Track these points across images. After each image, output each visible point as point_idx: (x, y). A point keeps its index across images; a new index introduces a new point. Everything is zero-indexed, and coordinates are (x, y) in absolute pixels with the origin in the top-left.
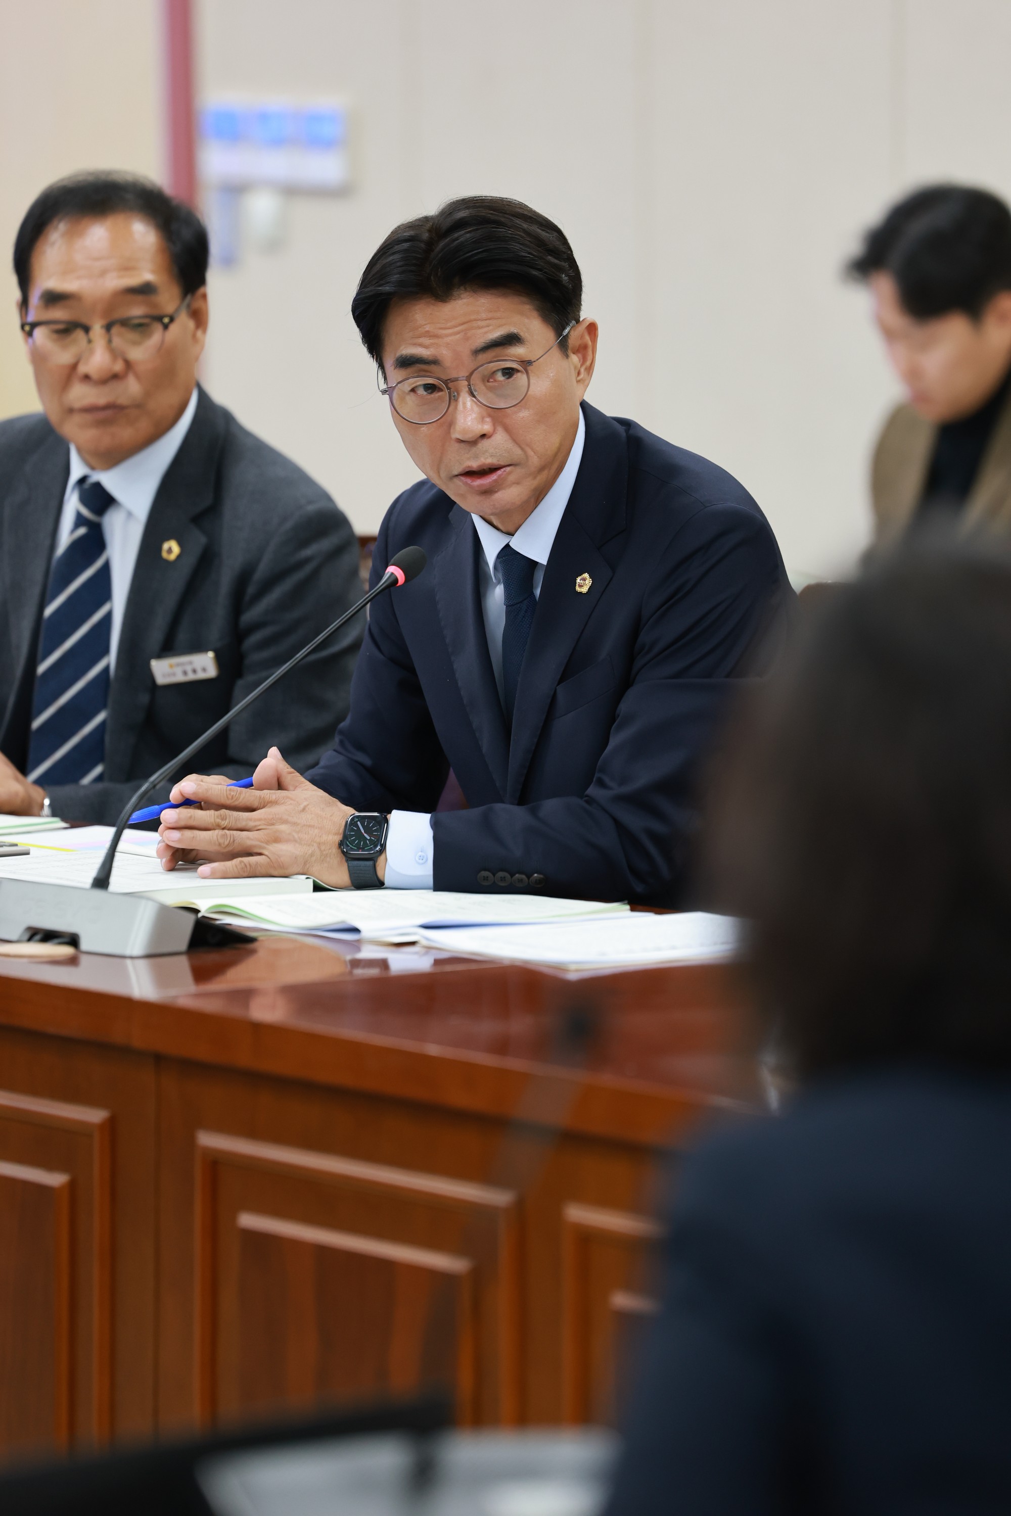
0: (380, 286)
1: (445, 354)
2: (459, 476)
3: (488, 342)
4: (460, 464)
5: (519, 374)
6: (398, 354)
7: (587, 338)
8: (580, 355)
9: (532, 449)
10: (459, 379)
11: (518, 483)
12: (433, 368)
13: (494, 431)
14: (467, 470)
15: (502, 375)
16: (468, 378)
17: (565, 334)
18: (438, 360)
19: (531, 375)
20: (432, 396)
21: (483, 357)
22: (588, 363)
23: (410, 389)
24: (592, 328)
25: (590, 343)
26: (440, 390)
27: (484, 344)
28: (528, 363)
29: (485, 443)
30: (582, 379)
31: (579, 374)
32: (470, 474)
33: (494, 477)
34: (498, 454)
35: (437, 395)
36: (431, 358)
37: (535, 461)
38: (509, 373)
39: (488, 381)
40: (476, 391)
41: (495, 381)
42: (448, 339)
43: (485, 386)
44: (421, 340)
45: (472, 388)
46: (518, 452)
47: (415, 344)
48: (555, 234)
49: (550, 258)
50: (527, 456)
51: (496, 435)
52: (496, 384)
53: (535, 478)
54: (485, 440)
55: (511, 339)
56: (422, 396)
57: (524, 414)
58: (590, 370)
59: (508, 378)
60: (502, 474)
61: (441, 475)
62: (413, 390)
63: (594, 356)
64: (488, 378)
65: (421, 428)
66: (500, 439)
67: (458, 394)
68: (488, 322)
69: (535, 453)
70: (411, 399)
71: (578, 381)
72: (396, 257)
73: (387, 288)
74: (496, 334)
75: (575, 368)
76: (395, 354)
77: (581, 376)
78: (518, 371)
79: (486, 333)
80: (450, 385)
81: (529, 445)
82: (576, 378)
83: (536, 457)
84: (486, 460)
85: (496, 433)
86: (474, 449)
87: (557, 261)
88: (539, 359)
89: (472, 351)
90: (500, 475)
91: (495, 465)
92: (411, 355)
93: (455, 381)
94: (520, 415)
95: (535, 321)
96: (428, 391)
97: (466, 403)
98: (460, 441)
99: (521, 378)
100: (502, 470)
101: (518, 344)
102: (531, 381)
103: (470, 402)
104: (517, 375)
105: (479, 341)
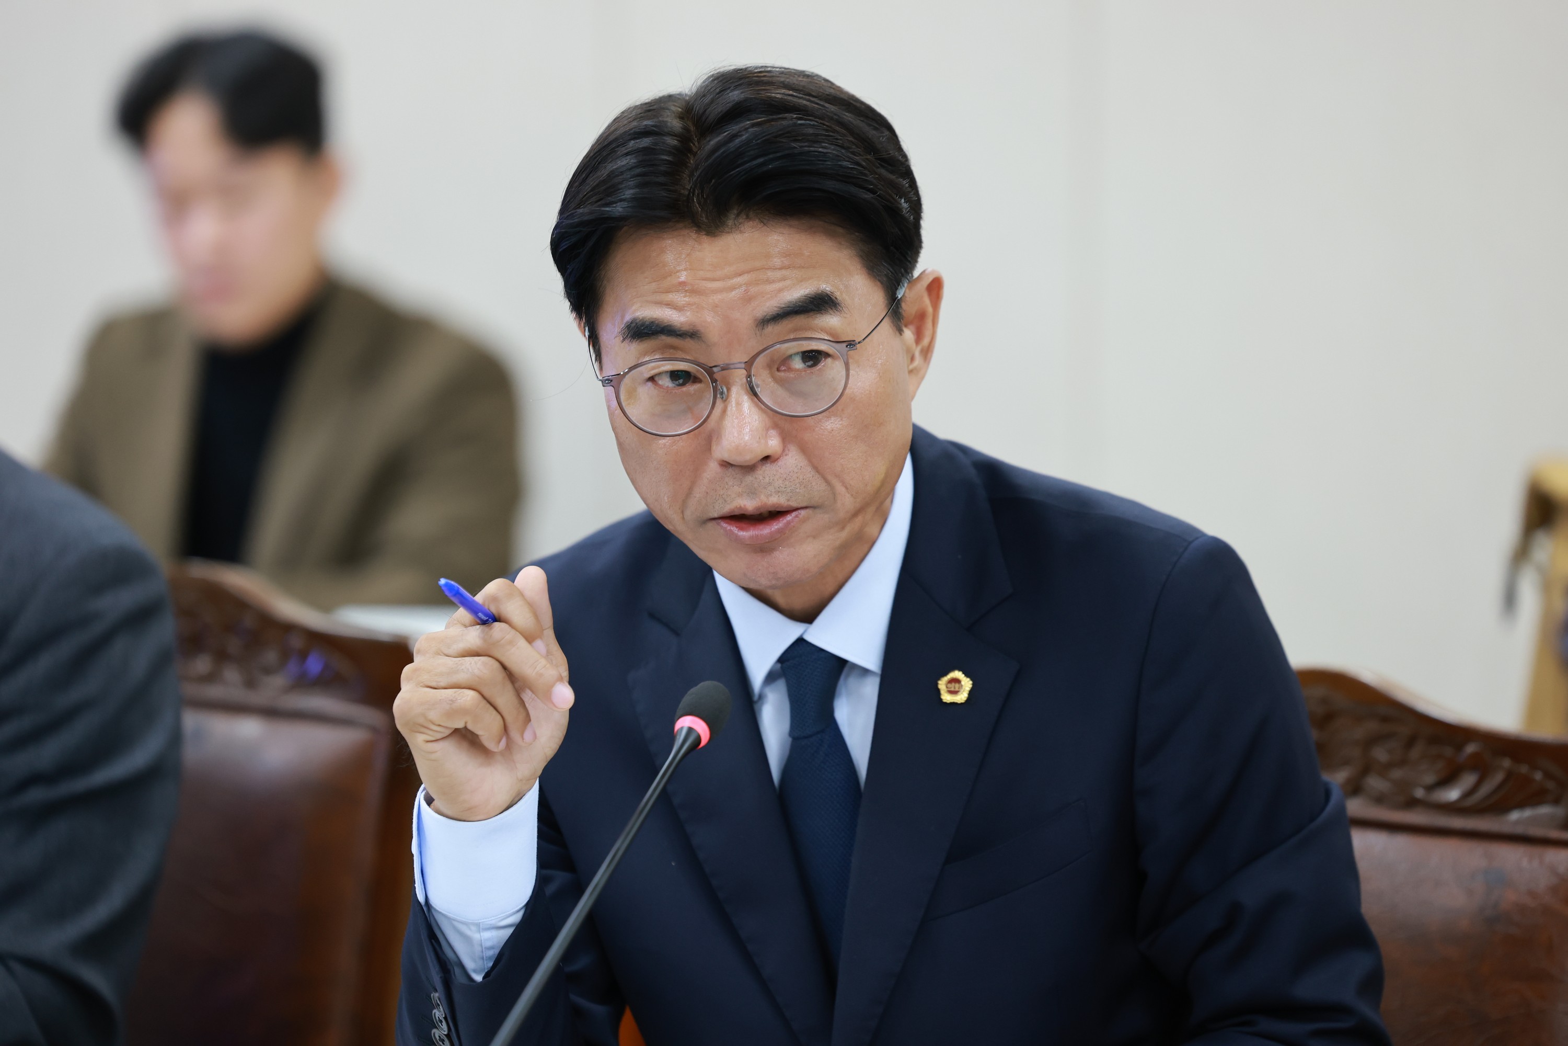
0: (607, 205)
1: (710, 322)
2: (720, 521)
3: (784, 306)
4: (725, 501)
5: (829, 360)
6: (628, 318)
7: (927, 301)
8: (912, 327)
9: (843, 484)
10: (732, 366)
11: (814, 537)
12: (688, 343)
13: (784, 450)
14: (732, 514)
15: (801, 361)
16: (749, 364)
17: (899, 297)
18: (698, 331)
19: (852, 362)
20: (684, 389)
21: (774, 330)
22: (926, 341)
23: (648, 375)
24: (935, 287)
25: (930, 310)
26: (696, 380)
27: (776, 309)
28: (848, 344)
29: (767, 471)
30: (915, 368)
31: (912, 359)
32: (740, 518)
33: (776, 526)
34: (789, 490)
35: (691, 388)
36: (684, 327)
37: (846, 502)
38: (813, 357)
39: (778, 370)
40: (758, 386)
41: (790, 369)
42: (717, 298)
43: (773, 377)
44: (671, 297)
45: (753, 380)
46: (818, 486)
47: (660, 303)
48: (887, 133)
49: (883, 172)
50: (834, 494)
51: (785, 457)
52: (792, 375)
53: (843, 528)
54: (768, 465)
55: (821, 303)
56: (665, 390)
57: (832, 425)
58: (927, 352)
59: (810, 367)
60: (792, 521)
61: (687, 517)
62: (652, 379)
63: (934, 330)
64: (780, 364)
66: (793, 461)
67: (729, 390)
68: (784, 272)
69: (847, 488)
70: (646, 392)
71: (911, 372)
72: (630, 161)
73: (618, 209)
74: (797, 293)
75: (908, 349)
76: (623, 317)
77: (916, 363)
78: (827, 355)
79: (780, 290)
80: (718, 374)
81: (837, 476)
82: (908, 366)
83: (848, 495)
84: (768, 498)
85: (786, 455)
86: (749, 479)
87: (893, 177)
88: (864, 339)
89: (756, 320)
90: (789, 523)
91: (782, 507)
92: (653, 320)
93: (725, 368)
94: (829, 427)
95: (857, 274)
96: (677, 382)
97: (739, 404)
98: (726, 464)
99: (833, 369)
100: (794, 514)
101: (831, 312)
102: (851, 372)
103: (747, 404)
104: (827, 360)
105: (768, 304)
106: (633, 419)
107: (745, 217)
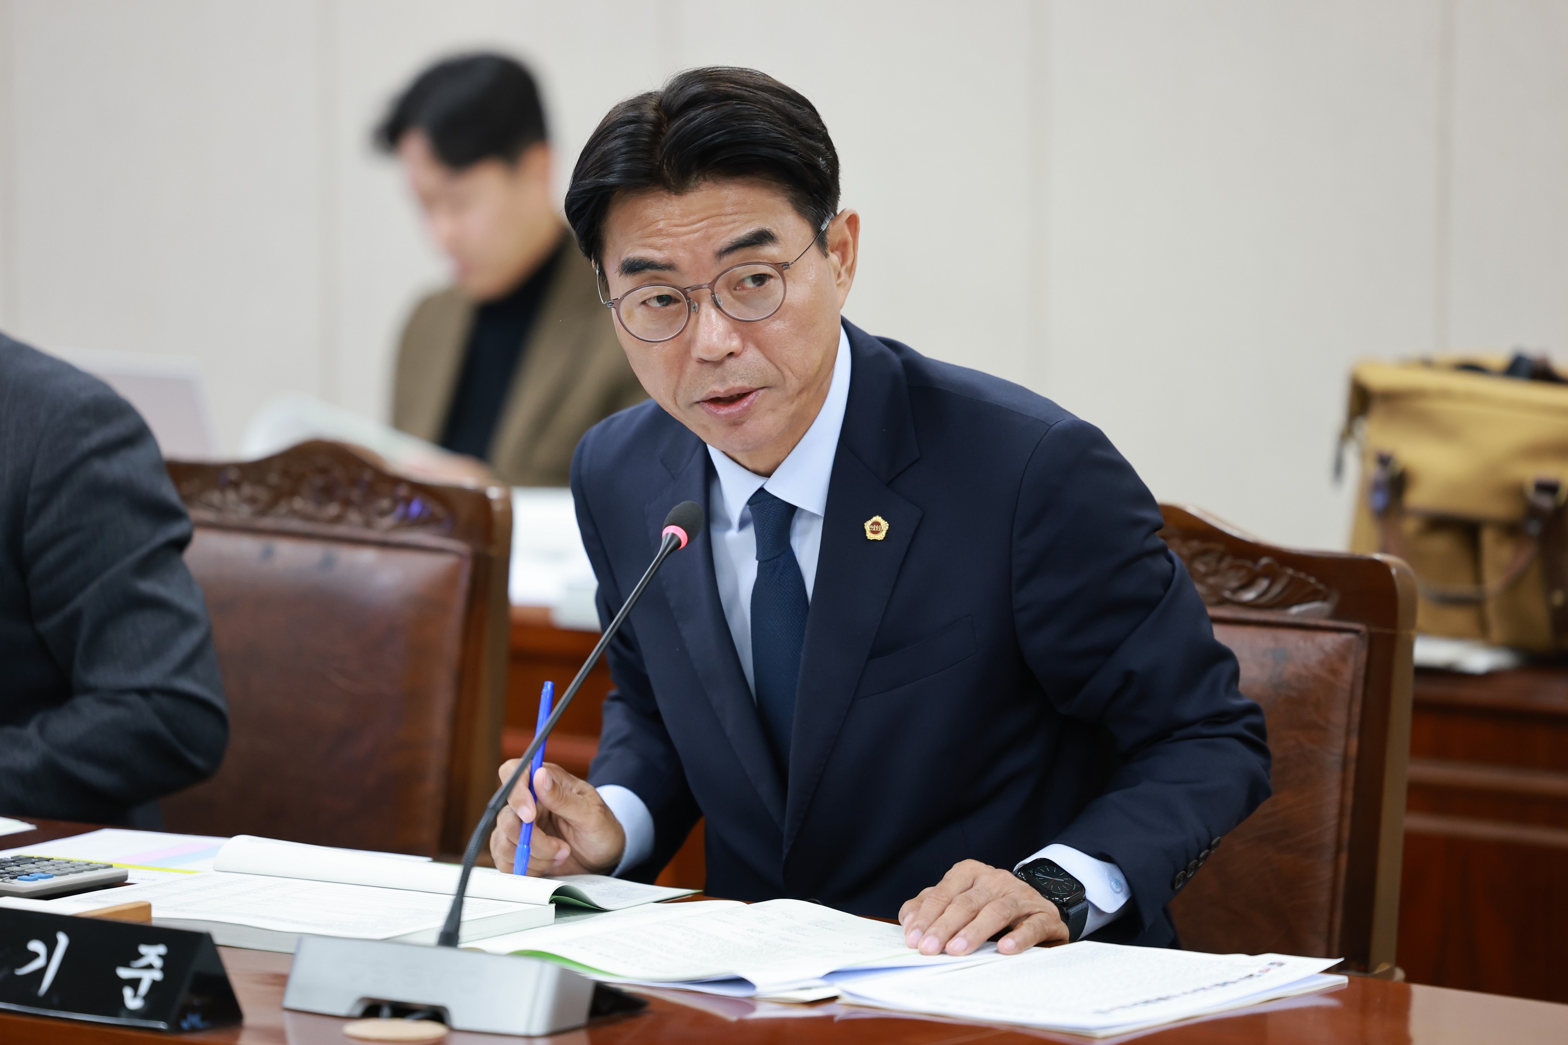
0: (601, 177)
1: (682, 257)
2: (702, 403)
3: (734, 241)
4: (705, 389)
5: (772, 281)
6: (624, 258)
7: (847, 233)
8: (838, 253)
9: (790, 369)
10: (700, 287)
11: (773, 410)
12: (667, 274)
13: (744, 348)
14: (712, 397)
15: (751, 282)
16: (712, 285)
17: (823, 230)
18: (673, 264)
19: (787, 279)
20: (668, 308)
21: (728, 260)
22: (849, 262)
23: (641, 301)
24: (853, 221)
26: (676, 301)
27: (729, 244)
28: (785, 265)
29: (731, 362)
30: (842, 282)
31: (839, 276)
32: (716, 401)
33: (745, 403)
34: (749, 376)
35: (673, 307)
36: (664, 263)
37: (793, 383)
38: (760, 279)
39: (735, 289)
40: (720, 301)
41: (744, 288)
42: (685, 238)
43: (731, 294)
44: (653, 241)
45: (717, 297)
46: (771, 371)
47: (644, 246)
48: (808, 110)
49: (803, 138)
50: (784, 377)
51: (745, 353)
52: (745, 293)
53: (792, 402)
54: (733, 359)
55: (762, 238)
56: (656, 309)
57: (778, 326)
58: (851, 271)
59: (759, 285)
60: (754, 400)
61: (679, 403)
62: (644, 303)
63: (856, 253)
64: (736, 285)
65: (653, 346)
66: (752, 355)
67: (699, 305)
68: (734, 217)
69: (793, 373)
70: (640, 312)
71: (839, 285)
72: (619, 142)
73: (611, 179)
74: (744, 231)
75: (835, 269)
76: (620, 258)
77: (842, 278)
78: (770, 277)
79: (731, 230)
80: (691, 294)
81: (785, 364)
82: (836, 281)
83: (794, 378)
84: (735, 383)
85: (746, 351)
86: (719, 370)
87: (812, 142)
88: (795, 261)
89: (715, 252)
90: (752, 402)
91: (746, 389)
92: (641, 258)
93: (694, 289)
94: (775, 328)
95: (789, 215)
96: (662, 304)
97: (708, 316)
98: (702, 361)
99: (775, 285)
100: (754, 394)
101: (770, 244)
102: (787, 287)
103: (713, 313)
104: (770, 281)
105: (723, 241)
106: (633, 332)
107: (703, 179)
